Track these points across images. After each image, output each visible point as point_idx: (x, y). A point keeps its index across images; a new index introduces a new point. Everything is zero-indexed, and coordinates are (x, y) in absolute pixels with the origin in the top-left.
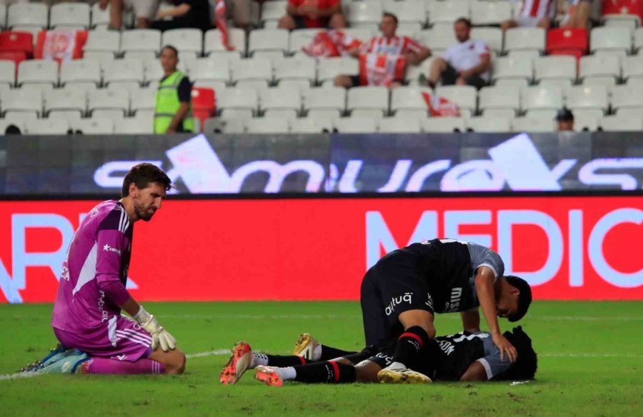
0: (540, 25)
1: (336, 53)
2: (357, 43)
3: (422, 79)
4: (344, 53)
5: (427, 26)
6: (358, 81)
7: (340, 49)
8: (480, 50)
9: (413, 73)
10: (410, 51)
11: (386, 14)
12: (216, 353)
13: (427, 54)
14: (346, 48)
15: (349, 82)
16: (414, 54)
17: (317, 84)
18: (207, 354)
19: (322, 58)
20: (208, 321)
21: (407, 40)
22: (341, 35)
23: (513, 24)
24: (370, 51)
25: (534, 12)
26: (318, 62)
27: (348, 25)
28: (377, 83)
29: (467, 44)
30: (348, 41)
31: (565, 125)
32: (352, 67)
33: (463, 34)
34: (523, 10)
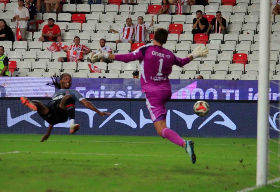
0: (129, 42)
1: (59, 50)
2: (66, 46)
3: (88, 60)
4: (61, 50)
5: (90, 41)
6: (66, 60)
7: (60, 49)
8: (108, 50)
9: (86, 57)
10: (84, 50)
11: (76, 37)
12: (14, 152)
13: (90, 51)
14: (63, 48)
15: (63, 60)
16: (85, 51)
17: (52, 60)
18: (10, 152)
19: (54, 52)
20: (12, 141)
21: (83, 46)
22: (61, 44)
23: (120, 41)
24: (70, 49)
25: (127, 37)
26: (52, 53)
27: (63, 40)
28: (73, 61)
29: (104, 48)
30: (63, 46)
31: (136, 77)
32: (64, 55)
33: (103, 44)
34: (123, 36)
